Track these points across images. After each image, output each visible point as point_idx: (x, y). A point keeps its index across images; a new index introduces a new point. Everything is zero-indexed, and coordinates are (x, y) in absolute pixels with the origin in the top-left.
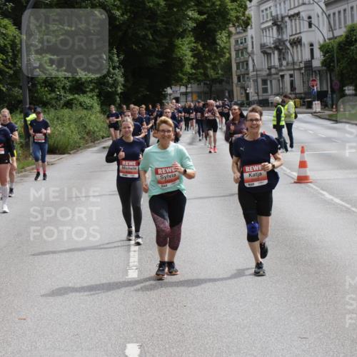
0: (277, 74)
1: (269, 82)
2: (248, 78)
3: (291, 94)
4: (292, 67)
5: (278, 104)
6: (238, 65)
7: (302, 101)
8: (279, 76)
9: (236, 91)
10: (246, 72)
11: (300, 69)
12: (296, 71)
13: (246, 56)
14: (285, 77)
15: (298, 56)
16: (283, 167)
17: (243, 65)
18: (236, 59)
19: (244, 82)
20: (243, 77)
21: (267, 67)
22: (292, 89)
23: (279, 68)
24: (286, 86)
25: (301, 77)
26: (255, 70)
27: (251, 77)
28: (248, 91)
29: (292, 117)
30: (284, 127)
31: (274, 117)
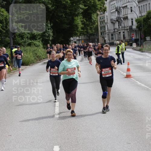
4: (124, 29)
6: (101, 28)
7: (128, 43)
8: (118, 32)
9: (100, 39)
10: (105, 31)
11: (127, 30)
12: (125, 31)
13: (105, 24)
14: (121, 33)
15: (126, 24)
16: (120, 71)
17: (103, 28)
18: (100, 25)
19: (103, 35)
20: (103, 33)
21: (113, 29)
22: (124, 38)
23: (118, 29)
24: (121, 37)
25: (127, 33)
26: (108, 30)
27: (106, 33)
28: (105, 39)
29: (124, 50)
30: (121, 54)
31: (116, 50)
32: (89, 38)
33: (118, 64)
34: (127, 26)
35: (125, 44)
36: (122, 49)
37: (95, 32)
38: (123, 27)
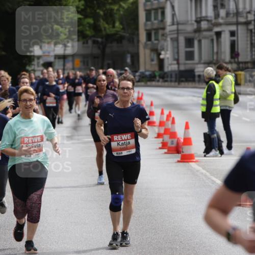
0: (210, 30)
1: (196, 43)
2: (163, 35)
3: (230, 63)
4: (234, 20)
5: (211, 79)
6: (148, 13)
8: (212, 33)
9: (144, 54)
10: (162, 26)
11: (247, 23)
12: (240, 27)
14: (223, 36)
15: (244, 4)
17: (156, 14)
18: (145, 5)
19: (156, 42)
20: (156, 34)
21: (194, 18)
22: (234, 55)
23: (214, 21)
24: (223, 50)
25: (247, 37)
26: (175, 23)
27: (168, 33)
28: (162, 57)
29: (231, 100)
30: (219, 117)
31: (203, 99)
33: (207, 151)
34: (248, 9)
35: (236, 77)
36: (224, 97)
37: (123, 31)
38: (231, 12)
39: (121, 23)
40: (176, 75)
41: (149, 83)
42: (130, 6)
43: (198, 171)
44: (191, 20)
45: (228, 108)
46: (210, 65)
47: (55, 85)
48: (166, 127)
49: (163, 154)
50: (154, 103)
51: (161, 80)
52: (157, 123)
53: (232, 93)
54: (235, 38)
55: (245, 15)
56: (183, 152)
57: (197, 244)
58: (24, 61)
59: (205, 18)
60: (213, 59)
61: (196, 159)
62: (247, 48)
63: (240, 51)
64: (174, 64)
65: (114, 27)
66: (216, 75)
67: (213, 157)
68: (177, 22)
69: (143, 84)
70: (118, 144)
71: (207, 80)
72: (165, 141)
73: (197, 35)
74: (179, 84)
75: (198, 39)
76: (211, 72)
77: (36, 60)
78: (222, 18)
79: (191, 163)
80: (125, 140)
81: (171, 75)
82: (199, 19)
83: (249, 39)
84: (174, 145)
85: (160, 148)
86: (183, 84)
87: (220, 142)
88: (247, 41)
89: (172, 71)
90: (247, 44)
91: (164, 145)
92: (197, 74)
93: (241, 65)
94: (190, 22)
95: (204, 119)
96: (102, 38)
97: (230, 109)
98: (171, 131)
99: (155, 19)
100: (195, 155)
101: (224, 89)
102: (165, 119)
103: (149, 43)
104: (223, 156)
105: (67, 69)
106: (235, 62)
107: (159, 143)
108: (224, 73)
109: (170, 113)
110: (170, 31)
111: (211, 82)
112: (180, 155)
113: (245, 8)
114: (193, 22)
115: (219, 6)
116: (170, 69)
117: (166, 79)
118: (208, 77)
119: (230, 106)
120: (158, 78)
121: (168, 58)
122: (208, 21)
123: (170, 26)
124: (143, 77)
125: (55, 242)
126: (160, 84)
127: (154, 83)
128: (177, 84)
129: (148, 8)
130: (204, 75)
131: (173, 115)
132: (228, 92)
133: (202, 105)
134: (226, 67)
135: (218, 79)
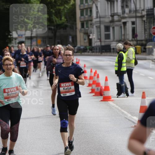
0: (119, 21)
1: (111, 29)
2: (91, 24)
3: (132, 40)
4: (134, 15)
6: (82, 11)
7: (143, 47)
8: (121, 23)
9: (80, 36)
10: (90, 19)
11: (142, 17)
12: (138, 19)
13: (91, 3)
14: (127, 24)
15: (140, 5)
16: (123, 111)
17: (87, 11)
18: (80, 6)
19: (87, 28)
20: (87, 23)
21: (110, 14)
22: (134, 36)
23: (122, 16)
24: (127, 33)
25: (142, 25)
26: (99, 17)
27: (94, 23)
28: (90, 37)
29: (133, 63)
30: (125, 73)
31: (116, 63)
32: (55, 35)
33: (119, 94)
34: (142, 8)
35: (136, 49)
36: (128, 62)
37: (67, 22)
38: (132, 10)
39: (66, 18)
40: (99, 48)
41: (83, 53)
42: (71, 7)
43: (113, 106)
44: (108, 15)
45: (131, 68)
46: (120, 42)
47: (25, 55)
48: (94, 80)
49: (92, 96)
50: (86, 66)
51: (90, 51)
52: (88, 78)
53: (133, 59)
54: (135, 26)
55: (140, 12)
56: (104, 95)
57: (113, 151)
58: (7, 41)
59: (117, 14)
60: (122, 39)
61: (112, 99)
62: (142, 31)
63: (138, 33)
64: (98, 42)
65: (61, 19)
66: (124, 48)
67: (122, 97)
68: (100, 16)
69: (79, 54)
70: (64, 89)
71: (118, 51)
72: (93, 88)
73: (112, 24)
74: (101, 54)
75: (112, 26)
76: (121, 46)
77: (14, 40)
78: (127, 14)
79: (109, 102)
80: (68, 86)
81: (96, 48)
82: (113, 15)
83: (143, 26)
84: (99, 91)
85: (90, 93)
86: (103, 54)
87: (126, 89)
88: (142, 27)
89: (97, 46)
90: (142, 29)
91: (93, 91)
92: (112, 47)
93: (139, 42)
94: (107, 16)
95: (116, 75)
96: (54, 26)
97: (132, 68)
98: (97, 82)
99: (86, 15)
100: (112, 97)
101: (128, 56)
102: (93, 75)
103: (83, 29)
104: (128, 97)
105: (33, 46)
106: (135, 40)
107: (90, 90)
108: (129, 47)
109: (96, 71)
110: (95, 22)
111: (121, 52)
112: (102, 97)
113: (140, 8)
114: (110, 16)
115: (125, 6)
116: (95, 45)
117: (93, 51)
118: (119, 49)
119: (132, 67)
120: (88, 50)
121: (94, 38)
122: (118, 15)
123: (95, 19)
124: (79, 50)
125: (27, 150)
126: (89, 54)
127: (86, 53)
128: (100, 54)
129: (82, 8)
130: (116, 48)
131: (98, 73)
132: (131, 58)
133: (115, 66)
134: (130, 43)
135: (125, 50)
